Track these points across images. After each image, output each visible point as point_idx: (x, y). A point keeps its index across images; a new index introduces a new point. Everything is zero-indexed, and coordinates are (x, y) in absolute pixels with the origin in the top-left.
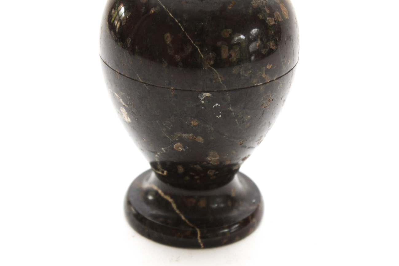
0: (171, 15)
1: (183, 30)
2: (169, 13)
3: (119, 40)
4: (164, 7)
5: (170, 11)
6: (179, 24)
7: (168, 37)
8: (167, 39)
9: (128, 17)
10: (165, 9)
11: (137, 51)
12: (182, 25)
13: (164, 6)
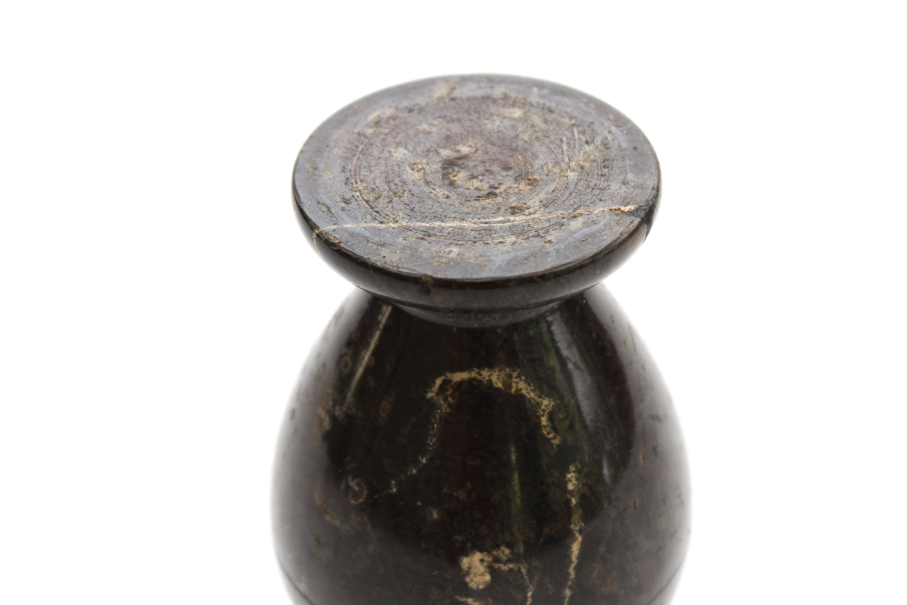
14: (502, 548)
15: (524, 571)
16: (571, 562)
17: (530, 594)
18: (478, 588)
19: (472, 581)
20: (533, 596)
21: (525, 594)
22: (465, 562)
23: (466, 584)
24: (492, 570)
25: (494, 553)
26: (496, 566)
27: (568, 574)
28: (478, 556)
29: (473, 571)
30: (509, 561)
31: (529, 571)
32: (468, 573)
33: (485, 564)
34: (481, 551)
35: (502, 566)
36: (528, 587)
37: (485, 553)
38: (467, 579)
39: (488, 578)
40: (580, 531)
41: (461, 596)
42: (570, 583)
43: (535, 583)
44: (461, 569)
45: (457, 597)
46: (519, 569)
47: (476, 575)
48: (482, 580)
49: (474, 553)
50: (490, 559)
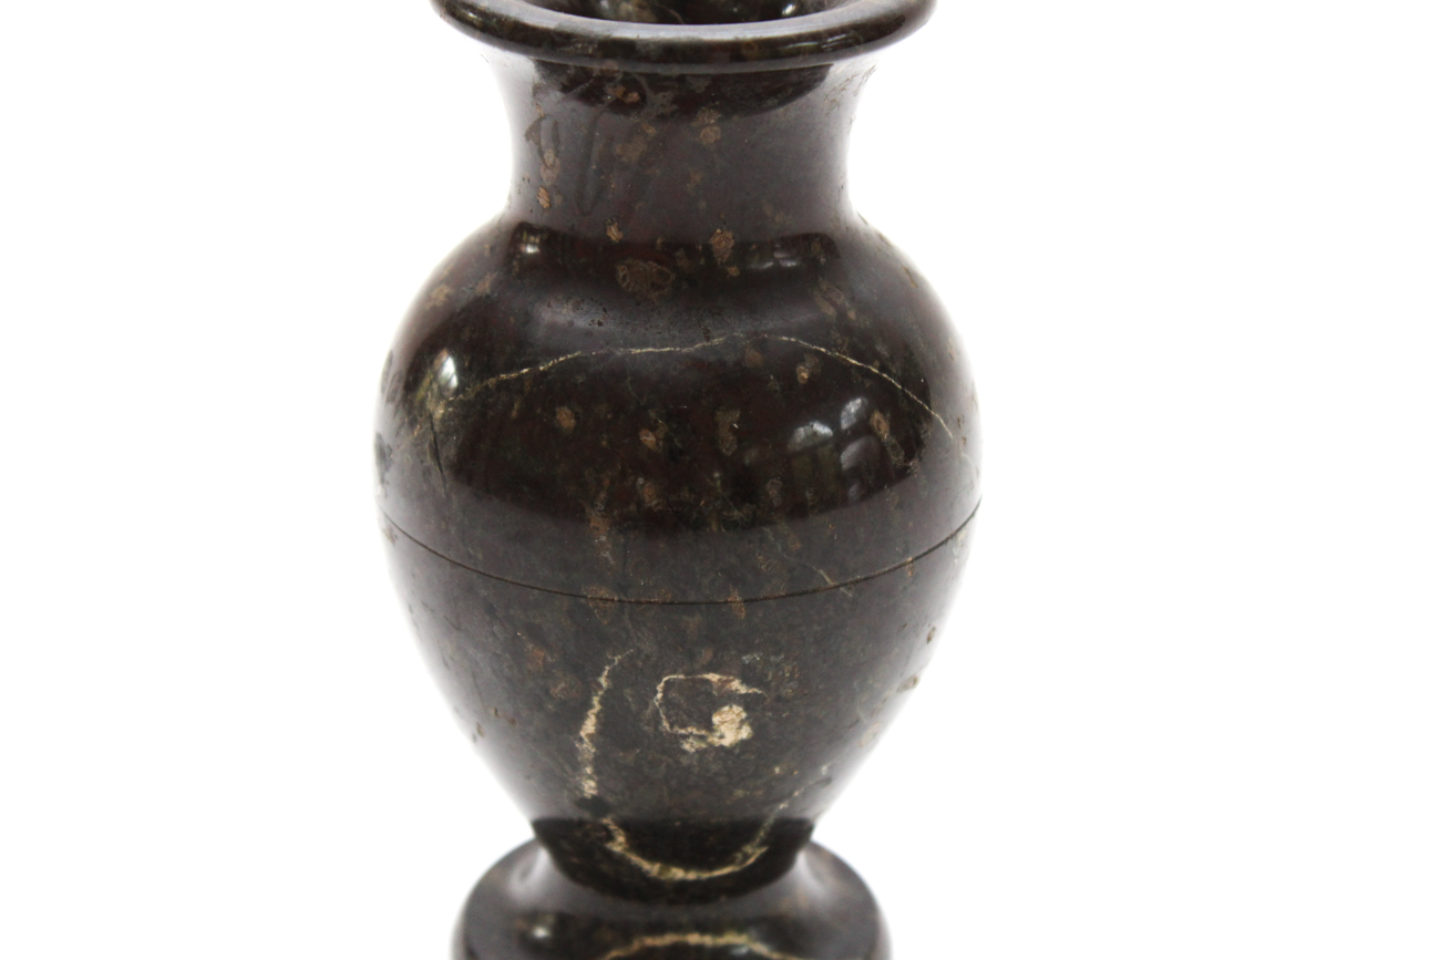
0: (854, 362)
1: (900, 387)
2: (845, 360)
3: (731, 504)
4: (823, 350)
5: (845, 353)
6: (885, 376)
7: (879, 422)
8: (879, 429)
9: (735, 426)
10: (829, 353)
11: (810, 504)
12: (890, 376)
13: (821, 346)
14: (693, 750)
15: (666, 724)
16: (597, 716)
17: (659, 696)
18: (731, 707)
19: (738, 715)
20: (656, 692)
21: (665, 696)
22: (745, 733)
23: (746, 709)
24: (710, 727)
25: (704, 746)
26: (703, 732)
27: (601, 703)
28: (727, 742)
29: (735, 726)
30: (685, 737)
31: (658, 722)
32: (742, 722)
33: (718, 734)
34: (722, 747)
35: (695, 731)
36: (661, 705)
37: (717, 745)
38: (744, 715)
39: (716, 719)
40: (581, 740)
41: (755, 694)
42: (600, 693)
43: (651, 708)
44: (751, 725)
45: (760, 692)
46: (672, 726)
47: (733, 721)
48: (724, 716)
49: (731, 744)
50: (710, 740)
